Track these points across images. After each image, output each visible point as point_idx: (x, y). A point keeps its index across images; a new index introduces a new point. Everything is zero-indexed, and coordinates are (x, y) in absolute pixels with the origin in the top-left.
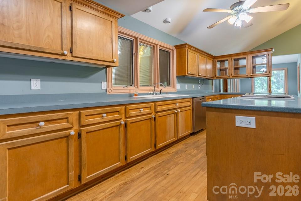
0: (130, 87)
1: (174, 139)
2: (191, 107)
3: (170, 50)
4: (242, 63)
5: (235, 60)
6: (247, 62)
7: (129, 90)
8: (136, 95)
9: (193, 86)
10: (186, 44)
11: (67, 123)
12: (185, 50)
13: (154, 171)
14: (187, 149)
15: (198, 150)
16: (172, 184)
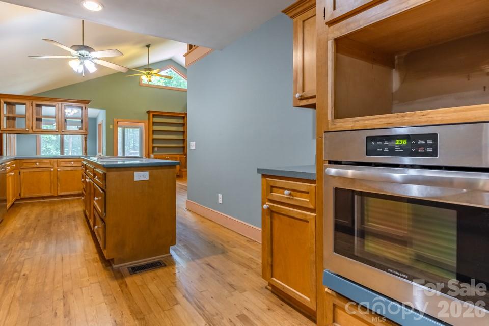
4: (48, 111)
5: (38, 106)
6: (57, 111)
14: (10, 246)
15: (30, 241)
16: (46, 277)
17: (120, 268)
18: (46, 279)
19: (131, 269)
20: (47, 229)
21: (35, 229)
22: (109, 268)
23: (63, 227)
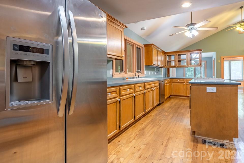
0: (123, 74)
1: (152, 107)
2: (158, 86)
3: (141, 48)
4: (183, 57)
5: (179, 55)
6: (187, 56)
7: (122, 75)
8: (127, 78)
9: (153, 72)
10: (152, 44)
11: (116, 94)
12: (152, 48)
13: (151, 124)
14: (161, 113)
15: (168, 113)
16: (166, 129)
17: (198, 138)
18: (166, 130)
19: (203, 141)
20: (176, 110)
21: (172, 109)
22: (193, 135)
23: (183, 111)
